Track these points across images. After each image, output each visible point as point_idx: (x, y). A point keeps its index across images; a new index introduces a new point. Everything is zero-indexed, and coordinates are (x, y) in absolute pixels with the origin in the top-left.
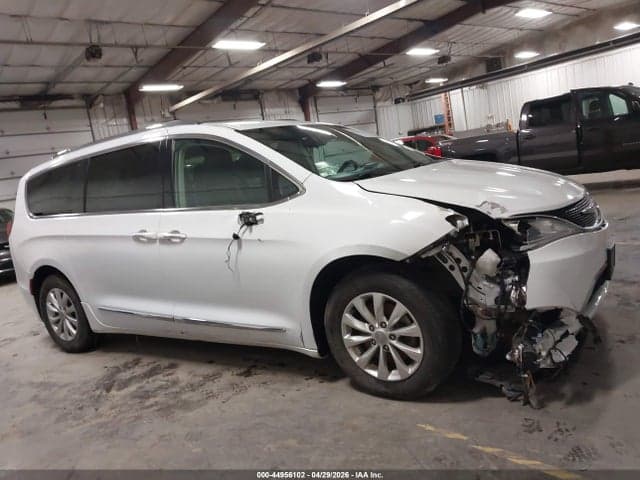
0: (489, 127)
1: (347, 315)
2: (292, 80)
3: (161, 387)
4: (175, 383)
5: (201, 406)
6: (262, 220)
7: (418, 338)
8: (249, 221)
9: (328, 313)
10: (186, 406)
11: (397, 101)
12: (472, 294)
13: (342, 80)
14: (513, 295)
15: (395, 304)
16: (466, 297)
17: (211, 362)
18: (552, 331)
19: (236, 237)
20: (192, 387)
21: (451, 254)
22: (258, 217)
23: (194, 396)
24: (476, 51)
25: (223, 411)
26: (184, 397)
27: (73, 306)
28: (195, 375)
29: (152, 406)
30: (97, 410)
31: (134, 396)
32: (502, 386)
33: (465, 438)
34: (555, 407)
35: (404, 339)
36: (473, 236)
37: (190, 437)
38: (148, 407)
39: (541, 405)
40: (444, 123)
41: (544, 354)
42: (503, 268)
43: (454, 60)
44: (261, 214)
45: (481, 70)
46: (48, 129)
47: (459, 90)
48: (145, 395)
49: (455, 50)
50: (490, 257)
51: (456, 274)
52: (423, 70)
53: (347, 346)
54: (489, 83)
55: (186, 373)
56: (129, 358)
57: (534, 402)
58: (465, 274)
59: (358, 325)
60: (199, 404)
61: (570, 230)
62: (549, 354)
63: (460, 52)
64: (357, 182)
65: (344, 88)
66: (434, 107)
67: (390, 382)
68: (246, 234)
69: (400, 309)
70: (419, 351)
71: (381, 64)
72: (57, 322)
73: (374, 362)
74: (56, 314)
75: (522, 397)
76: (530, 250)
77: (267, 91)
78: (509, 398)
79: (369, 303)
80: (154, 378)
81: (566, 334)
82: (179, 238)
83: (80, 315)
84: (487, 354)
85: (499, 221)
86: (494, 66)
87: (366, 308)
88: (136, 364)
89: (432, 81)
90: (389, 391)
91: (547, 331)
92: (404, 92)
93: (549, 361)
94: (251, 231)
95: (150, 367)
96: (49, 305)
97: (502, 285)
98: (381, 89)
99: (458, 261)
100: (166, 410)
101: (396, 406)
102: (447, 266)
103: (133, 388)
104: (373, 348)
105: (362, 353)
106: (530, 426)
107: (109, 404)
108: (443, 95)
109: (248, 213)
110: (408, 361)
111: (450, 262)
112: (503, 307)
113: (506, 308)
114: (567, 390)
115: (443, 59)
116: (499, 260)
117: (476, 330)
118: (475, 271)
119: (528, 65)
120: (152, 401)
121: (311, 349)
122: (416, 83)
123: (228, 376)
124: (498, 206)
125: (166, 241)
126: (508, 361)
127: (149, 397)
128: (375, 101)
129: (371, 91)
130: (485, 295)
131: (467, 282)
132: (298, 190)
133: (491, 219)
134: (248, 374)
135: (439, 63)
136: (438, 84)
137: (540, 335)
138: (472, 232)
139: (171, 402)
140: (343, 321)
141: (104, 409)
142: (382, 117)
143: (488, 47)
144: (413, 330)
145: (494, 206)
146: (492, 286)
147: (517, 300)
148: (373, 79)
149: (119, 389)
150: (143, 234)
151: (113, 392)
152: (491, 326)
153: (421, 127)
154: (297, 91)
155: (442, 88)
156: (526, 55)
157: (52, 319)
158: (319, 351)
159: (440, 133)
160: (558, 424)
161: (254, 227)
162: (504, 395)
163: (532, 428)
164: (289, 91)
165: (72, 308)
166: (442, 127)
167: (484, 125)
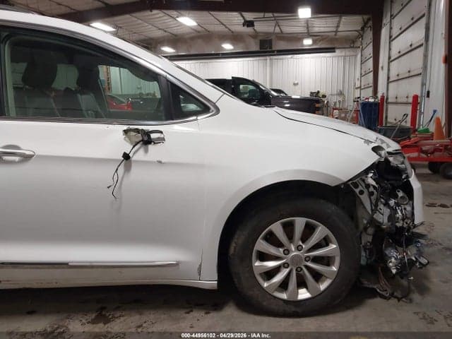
1: (261, 242)
6: (161, 139)
15: (317, 227)
19: (126, 157)
21: (364, 181)
22: (155, 136)
51: (365, 198)
58: (372, 197)
59: (272, 250)
70: (334, 269)
87: (285, 233)
99: (368, 186)
102: (357, 191)
104: (285, 272)
105: (271, 279)
111: (360, 188)
121: (210, 281)
130: (383, 215)
132: (209, 110)
140: (256, 247)
144: (329, 250)
158: (218, 282)
161: (150, 147)
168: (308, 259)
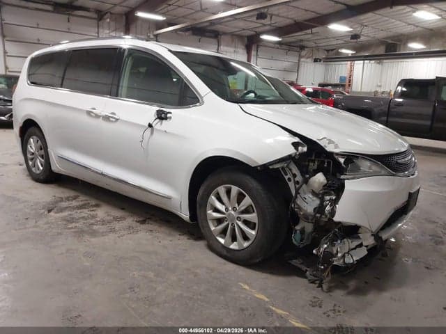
0: (376, 92)
1: (213, 197)
2: (244, 29)
3: (83, 218)
4: (93, 217)
5: (103, 236)
6: (170, 118)
7: (255, 224)
8: (162, 116)
9: (200, 192)
10: (94, 234)
11: (316, 60)
12: (299, 201)
13: (279, 36)
14: (328, 208)
15: (245, 196)
16: (295, 202)
17: (123, 209)
18: (350, 241)
19: (150, 126)
20: (103, 222)
21: (290, 170)
22: (169, 115)
23: (102, 228)
24: (381, 35)
25: (116, 243)
26: (95, 227)
27: (43, 151)
28: (108, 215)
29: (72, 228)
30: (36, 222)
31: (64, 219)
32: (307, 270)
33: (267, 299)
34: (339, 294)
35: (246, 222)
36: (313, 161)
37: (87, 255)
38: (69, 228)
39: (330, 290)
40: (345, 83)
41: (339, 255)
42: (327, 189)
43: (362, 38)
44: (170, 113)
45: (381, 50)
46: (69, 29)
47: (362, 62)
48: (71, 220)
49: (365, 31)
50: (320, 178)
51: (291, 185)
52: (340, 42)
53: (208, 218)
54: (385, 61)
55: (103, 212)
56: (72, 193)
57: (325, 286)
58: (297, 186)
59: (219, 205)
60: (103, 234)
61: (383, 172)
62: (343, 256)
63: (367, 34)
64: (240, 104)
65: (279, 43)
66: (341, 69)
67: (231, 249)
68: (158, 125)
69: (247, 201)
70: (254, 232)
71: (309, 31)
72: (32, 159)
73: (223, 233)
74: (33, 154)
75: (318, 282)
76: (348, 179)
77: (225, 34)
78: (309, 280)
79: (228, 192)
80: (81, 210)
81: (361, 245)
82: (114, 118)
83: (46, 157)
84: (301, 246)
85: (332, 153)
86: (392, 49)
87: (225, 195)
88: (75, 199)
89: (344, 51)
90: (229, 255)
91: (345, 240)
92: (322, 55)
93: (342, 261)
94: (161, 124)
95: (83, 203)
96: (29, 146)
97: (322, 200)
98: (306, 49)
99: (295, 176)
100: (80, 233)
101: (231, 267)
102: (286, 178)
103: (65, 214)
104: (226, 223)
105: (218, 225)
106: (315, 302)
107: (45, 220)
108: (349, 62)
109: (162, 111)
110: (246, 238)
111: (289, 176)
112: (318, 215)
113: (321, 216)
114: (352, 284)
115: (355, 37)
116: (326, 182)
117: (298, 228)
118: (304, 186)
119: (416, 53)
120: (74, 225)
121: (185, 215)
122: (332, 50)
123: (130, 221)
124: (333, 143)
125: (107, 118)
126: (314, 254)
127: (73, 222)
128: (300, 57)
129: (298, 49)
130: (308, 204)
131: (297, 192)
132: (198, 101)
133: (326, 151)
134: (143, 222)
135: (351, 39)
136: (348, 54)
137: (339, 241)
138: (313, 158)
139: (86, 229)
140: (209, 200)
141: (41, 223)
142: (302, 70)
143: (390, 34)
144: (253, 217)
145: (331, 142)
146: (315, 198)
147: (329, 213)
148: (302, 41)
149: (56, 213)
150: (94, 111)
151: (52, 213)
152: (309, 227)
153: (328, 82)
154: (246, 39)
155: (350, 57)
156: (416, 46)
157: (29, 156)
158: (190, 217)
159: (340, 89)
160: (335, 305)
161: (164, 121)
162: (306, 277)
163: (316, 304)
164: (240, 37)
165: (42, 152)
166: (343, 86)
167: (373, 90)
168: (239, 219)
